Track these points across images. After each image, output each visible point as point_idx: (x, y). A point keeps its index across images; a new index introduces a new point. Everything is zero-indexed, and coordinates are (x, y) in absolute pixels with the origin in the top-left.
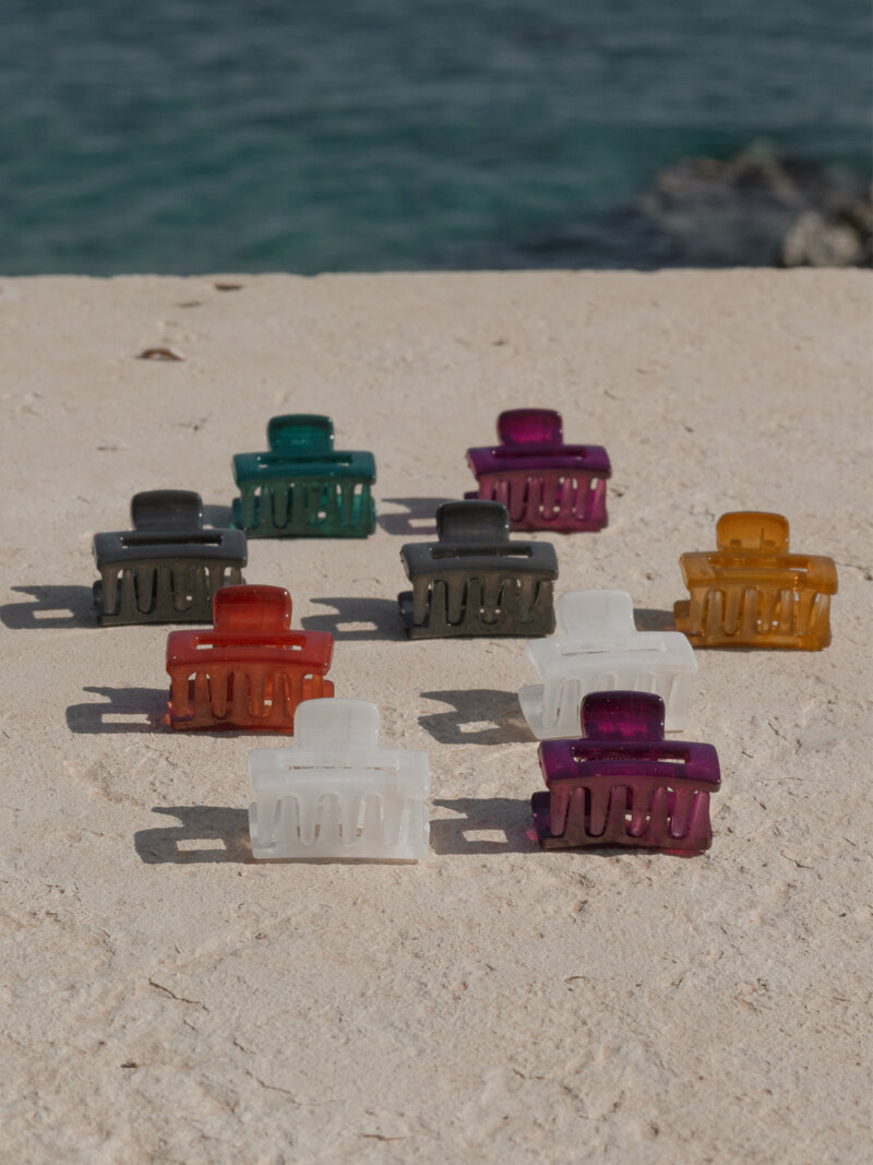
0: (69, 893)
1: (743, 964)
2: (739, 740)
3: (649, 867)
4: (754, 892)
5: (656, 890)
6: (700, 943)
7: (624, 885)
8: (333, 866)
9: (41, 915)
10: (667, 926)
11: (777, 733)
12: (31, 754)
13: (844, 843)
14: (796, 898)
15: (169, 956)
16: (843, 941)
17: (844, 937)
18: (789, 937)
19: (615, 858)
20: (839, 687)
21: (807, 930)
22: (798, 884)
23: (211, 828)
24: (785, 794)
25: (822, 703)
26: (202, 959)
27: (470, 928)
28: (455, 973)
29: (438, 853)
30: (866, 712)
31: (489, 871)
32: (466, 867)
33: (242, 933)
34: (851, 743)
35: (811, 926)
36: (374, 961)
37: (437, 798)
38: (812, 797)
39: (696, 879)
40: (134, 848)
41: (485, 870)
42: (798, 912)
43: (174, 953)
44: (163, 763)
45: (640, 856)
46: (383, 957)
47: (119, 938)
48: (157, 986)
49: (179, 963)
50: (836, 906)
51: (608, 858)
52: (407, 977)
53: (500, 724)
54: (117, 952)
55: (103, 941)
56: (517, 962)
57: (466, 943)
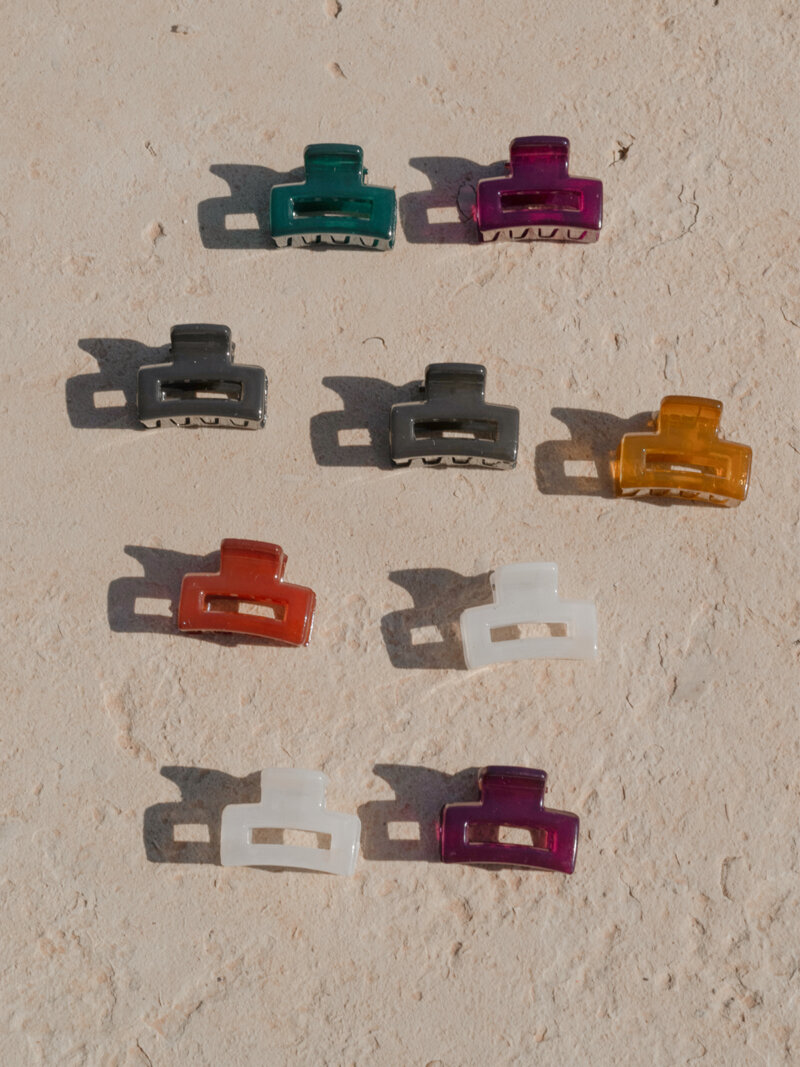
0: (90, 906)
1: (557, 1051)
2: (628, 674)
3: (518, 888)
4: (587, 939)
5: (516, 927)
6: (532, 1015)
7: (495, 917)
8: (285, 874)
9: (69, 936)
10: (514, 987)
11: (662, 662)
12: (76, 668)
13: (673, 861)
14: (617, 948)
15: (153, 1008)
16: (637, 1019)
17: (640, 1015)
18: (599, 1011)
19: (495, 872)
20: (730, 582)
21: (615, 1001)
22: (622, 927)
23: (201, 805)
24: (645, 773)
25: (711, 606)
26: (177, 1011)
27: (371, 979)
28: (350, 1052)
29: (365, 857)
30: (742, 627)
31: (399, 886)
32: (383, 881)
33: (209, 975)
34: (717, 685)
35: (618, 997)
36: (296, 1025)
37: (377, 762)
38: (664, 782)
39: (549, 913)
40: (142, 834)
41: (396, 885)
42: (614, 973)
43: (156, 1004)
44: (176, 686)
45: (515, 871)
46: (302, 1019)
47: (121, 975)
48: (141, 1049)
49: (160, 1017)
50: (643, 963)
51: (491, 872)
52: (316, 1052)
53: (444, 634)
54: (118, 1000)
55: (108, 979)
56: (397, 1035)
57: (365, 1005)
